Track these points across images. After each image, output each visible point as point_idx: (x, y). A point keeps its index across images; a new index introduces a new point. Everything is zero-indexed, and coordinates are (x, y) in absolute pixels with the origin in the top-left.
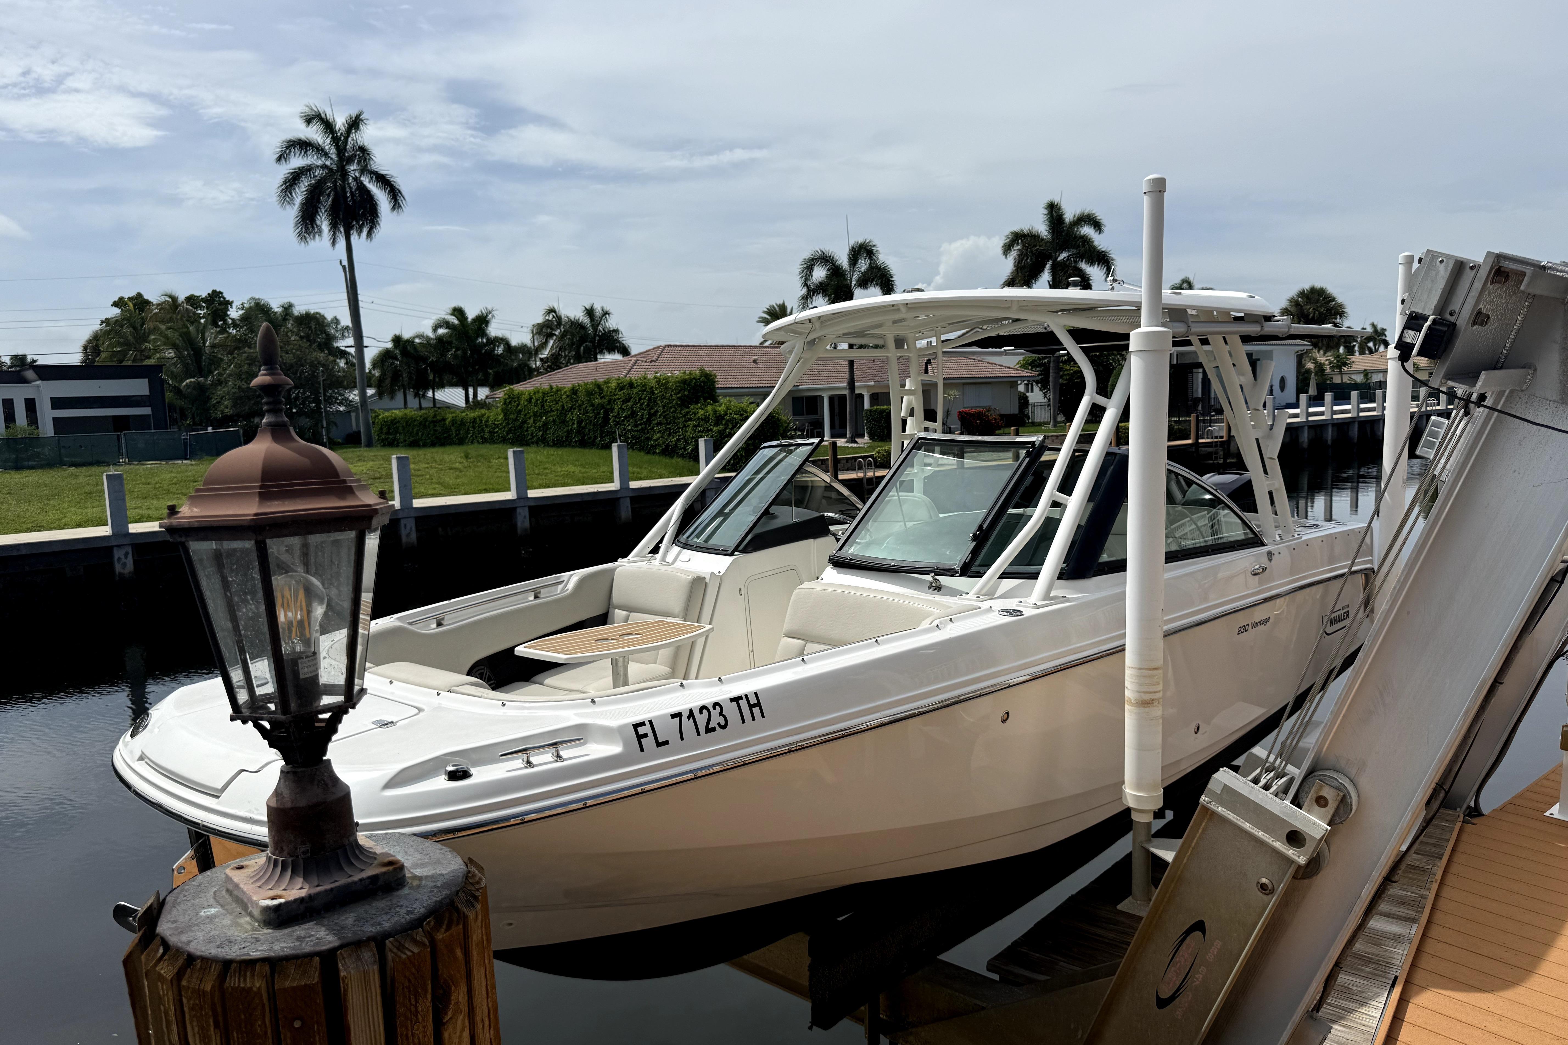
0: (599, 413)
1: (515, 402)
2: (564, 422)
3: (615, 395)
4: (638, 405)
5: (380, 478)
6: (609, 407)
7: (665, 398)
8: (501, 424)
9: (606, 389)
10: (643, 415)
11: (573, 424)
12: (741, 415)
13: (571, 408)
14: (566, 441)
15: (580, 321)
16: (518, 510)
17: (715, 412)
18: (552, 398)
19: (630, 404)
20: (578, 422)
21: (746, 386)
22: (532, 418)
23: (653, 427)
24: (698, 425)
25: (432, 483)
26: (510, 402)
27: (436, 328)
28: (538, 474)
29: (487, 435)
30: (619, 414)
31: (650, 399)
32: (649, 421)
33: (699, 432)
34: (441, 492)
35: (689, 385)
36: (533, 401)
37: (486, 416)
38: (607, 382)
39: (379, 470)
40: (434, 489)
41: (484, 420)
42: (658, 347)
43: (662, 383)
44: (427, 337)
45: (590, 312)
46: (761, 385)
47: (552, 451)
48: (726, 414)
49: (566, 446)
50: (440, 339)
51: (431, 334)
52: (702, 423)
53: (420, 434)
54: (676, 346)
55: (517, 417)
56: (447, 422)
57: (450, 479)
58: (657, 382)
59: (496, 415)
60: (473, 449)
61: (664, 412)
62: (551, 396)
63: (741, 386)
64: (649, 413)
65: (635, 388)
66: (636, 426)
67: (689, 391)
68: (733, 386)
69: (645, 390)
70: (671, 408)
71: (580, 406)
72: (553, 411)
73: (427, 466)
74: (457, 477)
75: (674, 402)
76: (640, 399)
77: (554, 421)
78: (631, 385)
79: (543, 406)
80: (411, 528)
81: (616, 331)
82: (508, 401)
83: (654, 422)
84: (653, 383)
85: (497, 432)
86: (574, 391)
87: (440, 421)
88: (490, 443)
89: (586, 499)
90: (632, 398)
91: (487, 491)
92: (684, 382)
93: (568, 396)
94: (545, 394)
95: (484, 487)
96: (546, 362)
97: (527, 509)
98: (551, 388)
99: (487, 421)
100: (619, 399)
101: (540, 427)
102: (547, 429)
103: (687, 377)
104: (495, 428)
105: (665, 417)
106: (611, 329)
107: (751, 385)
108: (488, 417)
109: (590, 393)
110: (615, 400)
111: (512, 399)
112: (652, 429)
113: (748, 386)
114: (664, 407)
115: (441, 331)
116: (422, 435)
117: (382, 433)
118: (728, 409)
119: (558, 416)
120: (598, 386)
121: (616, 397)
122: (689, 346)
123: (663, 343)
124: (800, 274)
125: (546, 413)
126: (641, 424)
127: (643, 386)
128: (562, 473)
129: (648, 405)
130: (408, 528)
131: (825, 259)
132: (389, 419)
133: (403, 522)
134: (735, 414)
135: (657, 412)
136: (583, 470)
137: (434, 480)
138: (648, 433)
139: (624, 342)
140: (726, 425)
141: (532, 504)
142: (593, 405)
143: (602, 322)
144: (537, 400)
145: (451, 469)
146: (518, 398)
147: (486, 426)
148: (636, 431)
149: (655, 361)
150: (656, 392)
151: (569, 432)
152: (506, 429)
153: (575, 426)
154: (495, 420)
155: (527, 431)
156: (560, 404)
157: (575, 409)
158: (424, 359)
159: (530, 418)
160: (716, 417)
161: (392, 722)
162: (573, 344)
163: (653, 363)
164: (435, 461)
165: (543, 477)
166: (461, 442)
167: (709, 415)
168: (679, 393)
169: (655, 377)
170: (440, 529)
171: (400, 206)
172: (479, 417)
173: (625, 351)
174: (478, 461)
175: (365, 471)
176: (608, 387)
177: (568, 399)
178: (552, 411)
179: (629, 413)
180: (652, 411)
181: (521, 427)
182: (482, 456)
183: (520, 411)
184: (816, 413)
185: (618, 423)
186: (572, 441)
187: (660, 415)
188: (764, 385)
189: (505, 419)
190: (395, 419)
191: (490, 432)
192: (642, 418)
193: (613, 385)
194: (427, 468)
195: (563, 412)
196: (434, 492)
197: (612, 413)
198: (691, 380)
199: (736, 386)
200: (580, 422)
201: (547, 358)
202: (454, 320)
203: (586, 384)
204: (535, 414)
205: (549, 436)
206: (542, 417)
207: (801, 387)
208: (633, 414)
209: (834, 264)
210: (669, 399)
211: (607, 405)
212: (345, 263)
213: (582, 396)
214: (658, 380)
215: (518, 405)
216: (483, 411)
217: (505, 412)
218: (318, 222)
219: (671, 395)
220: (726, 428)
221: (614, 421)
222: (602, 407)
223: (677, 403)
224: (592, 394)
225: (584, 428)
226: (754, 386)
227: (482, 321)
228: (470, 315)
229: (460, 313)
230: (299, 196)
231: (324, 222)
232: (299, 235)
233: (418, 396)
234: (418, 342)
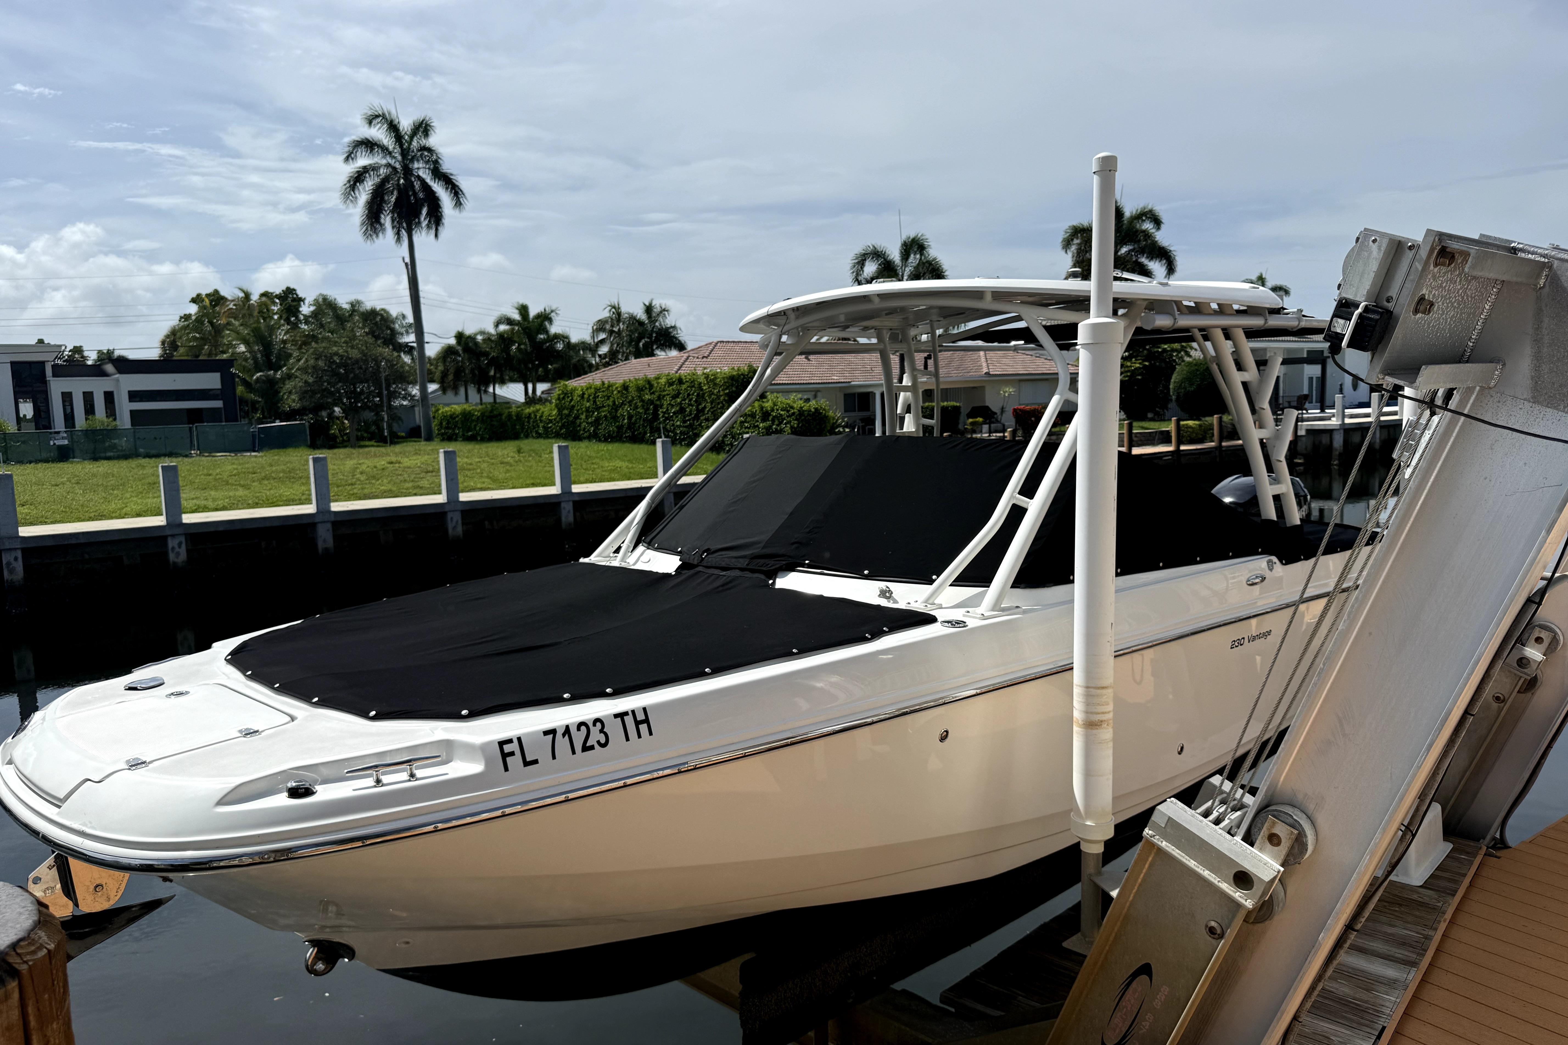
0: (648, 409)
1: (568, 397)
2: (615, 418)
3: (664, 391)
4: (687, 401)
5: (432, 472)
6: (658, 403)
7: (713, 394)
8: (555, 419)
9: (656, 385)
10: (691, 411)
11: (624, 419)
12: (788, 411)
13: (622, 403)
14: (617, 436)
15: (638, 317)
16: (563, 505)
17: (762, 408)
18: (605, 394)
19: (679, 400)
20: (628, 418)
21: (797, 382)
22: (584, 414)
23: (701, 423)
24: (745, 422)
25: (482, 476)
26: (564, 398)
27: (497, 325)
28: (586, 469)
29: (541, 431)
30: (667, 410)
31: (698, 395)
32: (697, 417)
33: (746, 428)
34: (490, 486)
35: (737, 381)
36: (586, 396)
37: (541, 412)
38: (657, 378)
39: (433, 464)
40: (484, 483)
41: (538, 415)
42: (711, 344)
43: (711, 379)
44: (488, 333)
45: (649, 309)
46: (812, 381)
47: (602, 446)
48: (773, 410)
49: (616, 441)
50: (501, 336)
51: (492, 330)
52: (749, 419)
53: (478, 428)
54: (729, 342)
55: (570, 412)
56: (504, 417)
57: (500, 474)
58: (705, 378)
59: (549, 411)
60: (526, 444)
61: (712, 408)
62: (603, 391)
63: (792, 382)
64: (697, 409)
65: (684, 384)
66: (684, 422)
67: (737, 387)
68: (784, 382)
69: (693, 386)
70: (719, 404)
71: (630, 402)
72: (605, 407)
73: (479, 460)
74: (508, 471)
75: (722, 398)
76: (689, 395)
77: (605, 416)
78: (680, 381)
79: (595, 402)
80: (457, 522)
81: (674, 327)
82: (562, 396)
83: (702, 418)
84: (702, 379)
85: (551, 427)
86: (625, 387)
87: (496, 416)
88: (544, 438)
89: (630, 494)
90: (680, 393)
91: (534, 485)
92: (732, 378)
93: (619, 392)
94: (597, 390)
95: (532, 481)
96: (605, 358)
97: (571, 504)
98: (603, 383)
99: (541, 416)
100: (668, 395)
101: (591, 423)
102: (599, 424)
103: (735, 373)
104: (548, 423)
105: (712, 413)
106: (669, 326)
107: (802, 382)
108: (543, 413)
109: (640, 389)
110: (664, 396)
111: (567, 394)
112: (700, 425)
113: (799, 382)
114: (712, 403)
115: (503, 328)
116: (480, 429)
117: (441, 427)
118: (775, 404)
119: (609, 412)
120: (649, 382)
121: (665, 393)
122: (741, 342)
123: (716, 340)
124: (851, 269)
125: (598, 409)
126: (689, 420)
127: (692, 382)
128: (609, 468)
129: (696, 401)
130: (455, 520)
131: (876, 254)
132: (449, 413)
133: (449, 515)
134: (781, 410)
135: (705, 407)
136: (630, 466)
137: (485, 474)
138: (696, 429)
139: (680, 339)
140: (773, 421)
141: (577, 499)
142: (643, 401)
143: (661, 319)
144: (589, 396)
145: (502, 463)
146: (571, 393)
147: (541, 421)
148: (684, 427)
149: (706, 357)
150: (704, 388)
151: (620, 428)
152: (560, 424)
153: (626, 421)
154: (549, 416)
155: (579, 426)
156: (612, 399)
157: (625, 405)
158: (486, 354)
159: (582, 414)
160: (763, 413)
161: (257, 731)
162: (631, 340)
163: (705, 359)
164: (488, 455)
165: (591, 472)
166: (515, 437)
167: (756, 411)
168: (726, 389)
169: (704, 374)
170: (486, 523)
171: (461, 204)
172: (534, 412)
173: (681, 347)
174: (530, 456)
175: (419, 464)
176: (658, 383)
177: (619, 395)
178: (604, 407)
179: (678, 409)
180: (700, 407)
181: (573, 422)
182: (534, 451)
183: (573, 407)
184: (868, 410)
185: (667, 419)
186: (622, 436)
187: (708, 411)
188: (815, 381)
189: (559, 414)
190: (454, 414)
191: (544, 427)
192: (691, 414)
193: (663, 381)
194: (480, 462)
195: (615, 407)
196: (484, 486)
197: (661, 408)
198: (739, 375)
199: (786, 382)
200: (630, 417)
201: (605, 355)
202: (516, 316)
203: (636, 380)
204: (587, 410)
205: (601, 432)
206: (594, 413)
207: (853, 383)
208: (682, 410)
209: (885, 259)
210: (717, 395)
211: (657, 400)
212: (408, 260)
213: (633, 392)
214: (707, 376)
215: (572, 400)
216: (538, 407)
217: (560, 408)
218: (382, 221)
219: (719, 391)
220: (773, 424)
221: (663, 417)
222: (651, 402)
223: (724, 400)
224: (642, 390)
225: (634, 424)
226: (805, 382)
227: (545, 318)
228: (533, 312)
229: (523, 310)
230: (364, 195)
231: (387, 220)
232: (365, 233)
233: (479, 391)
234: (479, 338)
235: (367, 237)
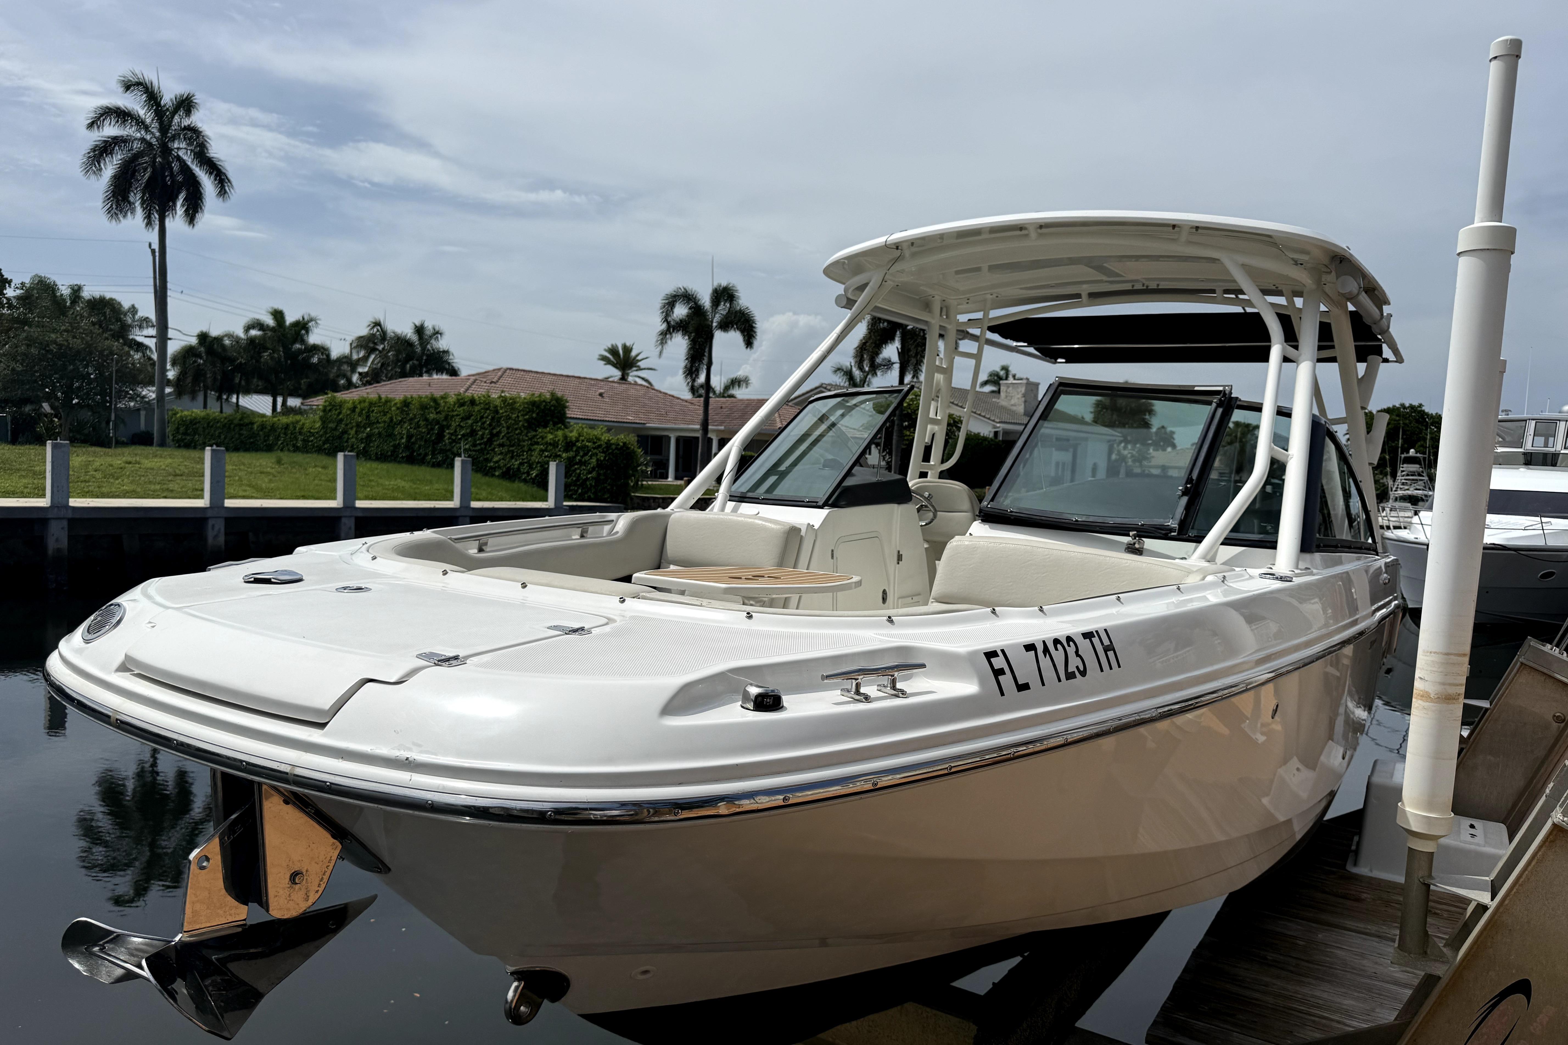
0: (432, 429)
1: (336, 410)
2: (391, 435)
3: (453, 411)
4: (480, 424)
5: (181, 475)
6: (445, 423)
7: (510, 418)
8: (317, 433)
9: (443, 404)
10: (483, 434)
11: (402, 438)
12: (594, 443)
13: (401, 421)
14: (392, 455)
15: (408, 337)
16: (344, 520)
17: (565, 437)
18: (380, 409)
19: (470, 422)
20: (408, 436)
21: (591, 418)
22: (354, 429)
23: (494, 448)
24: (546, 450)
25: (241, 485)
26: (330, 410)
27: (248, 328)
28: (363, 486)
29: (300, 444)
30: (456, 431)
31: (493, 418)
32: (490, 441)
33: (546, 457)
34: (254, 495)
35: (538, 407)
36: (357, 410)
37: (301, 423)
38: (443, 398)
39: (180, 467)
40: (245, 491)
41: (298, 427)
42: (499, 369)
43: (509, 404)
44: (237, 337)
45: (420, 330)
46: (607, 419)
47: (375, 465)
48: (577, 441)
49: (390, 462)
50: (252, 341)
51: (241, 334)
52: (550, 448)
53: (223, 437)
54: (518, 370)
55: (337, 426)
56: (255, 426)
57: (264, 482)
58: (502, 401)
59: (312, 422)
60: (286, 456)
61: (508, 433)
62: (379, 406)
63: (586, 417)
64: (491, 434)
65: (477, 405)
66: (475, 445)
67: (538, 414)
68: (578, 416)
69: (488, 409)
70: (516, 429)
71: (411, 419)
72: (380, 423)
73: (234, 467)
74: (270, 481)
75: (521, 423)
76: (482, 417)
77: (380, 434)
78: (473, 402)
79: (368, 417)
80: (220, 529)
81: (447, 352)
82: (328, 408)
83: (495, 443)
84: (498, 402)
85: (312, 441)
86: (406, 403)
87: (247, 425)
88: (303, 452)
89: (421, 514)
90: (472, 415)
91: (304, 497)
92: (533, 403)
93: (398, 408)
94: (371, 404)
95: (303, 494)
96: (365, 377)
97: (353, 520)
98: (380, 398)
99: (302, 428)
100: (457, 415)
101: (362, 439)
102: (371, 441)
103: (537, 399)
104: (310, 436)
105: (508, 439)
106: (441, 350)
107: (597, 418)
108: (303, 424)
109: (424, 407)
110: (453, 416)
111: (333, 407)
112: (493, 450)
113: (594, 418)
114: (508, 428)
115: (254, 333)
116: (225, 438)
117: (178, 432)
118: (580, 435)
119: (384, 429)
120: (434, 400)
121: (455, 413)
122: (532, 372)
123: (505, 365)
124: (661, 309)
125: (371, 424)
126: (480, 444)
127: (486, 404)
128: (391, 487)
129: (490, 425)
130: (217, 528)
131: (687, 297)
132: (189, 418)
133: (211, 522)
134: (588, 441)
135: (500, 432)
136: (415, 486)
137: (245, 482)
138: (488, 453)
139: (454, 365)
140: (577, 452)
141: (360, 514)
142: (426, 420)
143: (433, 341)
144: (362, 410)
145: (261, 473)
146: (341, 406)
147: (300, 433)
148: (474, 451)
149: (495, 383)
150: (501, 411)
151: (396, 447)
152: (323, 438)
153: (404, 441)
154: (311, 428)
155: (347, 442)
156: (389, 416)
157: (405, 422)
158: (232, 360)
159: (352, 428)
160: (567, 443)
162: (398, 360)
163: (493, 385)
164: (244, 464)
165: (369, 489)
166: (269, 449)
167: (559, 440)
168: (526, 415)
169: (501, 396)
170: (250, 534)
171: (225, 192)
172: (293, 423)
173: (454, 372)
174: (293, 467)
175: (163, 467)
176: (446, 403)
177: (398, 412)
178: (378, 422)
179: (468, 431)
180: (495, 431)
181: (340, 437)
182: (294, 462)
183: (341, 420)
184: (660, 453)
185: (454, 441)
186: (397, 456)
187: (503, 437)
188: (610, 419)
189: (323, 428)
190: (195, 418)
191: (304, 440)
192: (482, 438)
193: (452, 400)
194: (235, 469)
195: (391, 424)
196: (244, 494)
197: (448, 429)
198: (541, 402)
199: (581, 417)
200: (410, 437)
201: (367, 373)
202: (270, 321)
203: (420, 397)
204: (358, 425)
205: (373, 449)
206: (365, 429)
207: (648, 425)
208: (473, 433)
209: (696, 303)
210: (515, 420)
211: (443, 421)
212: (156, 246)
213: (414, 410)
214: (504, 400)
215: (340, 413)
216: (298, 417)
217: (324, 420)
218: (131, 199)
219: (518, 416)
220: (576, 455)
221: (449, 438)
222: (438, 422)
223: (523, 425)
224: (426, 408)
225: (413, 443)
226: (600, 419)
227: (302, 326)
228: (290, 319)
229: (278, 315)
230: (110, 168)
231: (136, 198)
232: (109, 211)
233: (219, 398)
234: (227, 342)
235: (112, 216)
